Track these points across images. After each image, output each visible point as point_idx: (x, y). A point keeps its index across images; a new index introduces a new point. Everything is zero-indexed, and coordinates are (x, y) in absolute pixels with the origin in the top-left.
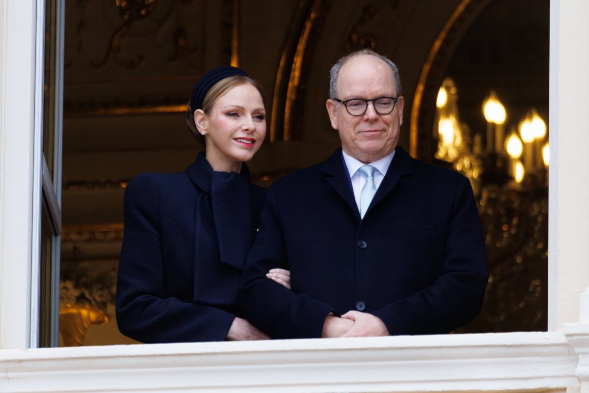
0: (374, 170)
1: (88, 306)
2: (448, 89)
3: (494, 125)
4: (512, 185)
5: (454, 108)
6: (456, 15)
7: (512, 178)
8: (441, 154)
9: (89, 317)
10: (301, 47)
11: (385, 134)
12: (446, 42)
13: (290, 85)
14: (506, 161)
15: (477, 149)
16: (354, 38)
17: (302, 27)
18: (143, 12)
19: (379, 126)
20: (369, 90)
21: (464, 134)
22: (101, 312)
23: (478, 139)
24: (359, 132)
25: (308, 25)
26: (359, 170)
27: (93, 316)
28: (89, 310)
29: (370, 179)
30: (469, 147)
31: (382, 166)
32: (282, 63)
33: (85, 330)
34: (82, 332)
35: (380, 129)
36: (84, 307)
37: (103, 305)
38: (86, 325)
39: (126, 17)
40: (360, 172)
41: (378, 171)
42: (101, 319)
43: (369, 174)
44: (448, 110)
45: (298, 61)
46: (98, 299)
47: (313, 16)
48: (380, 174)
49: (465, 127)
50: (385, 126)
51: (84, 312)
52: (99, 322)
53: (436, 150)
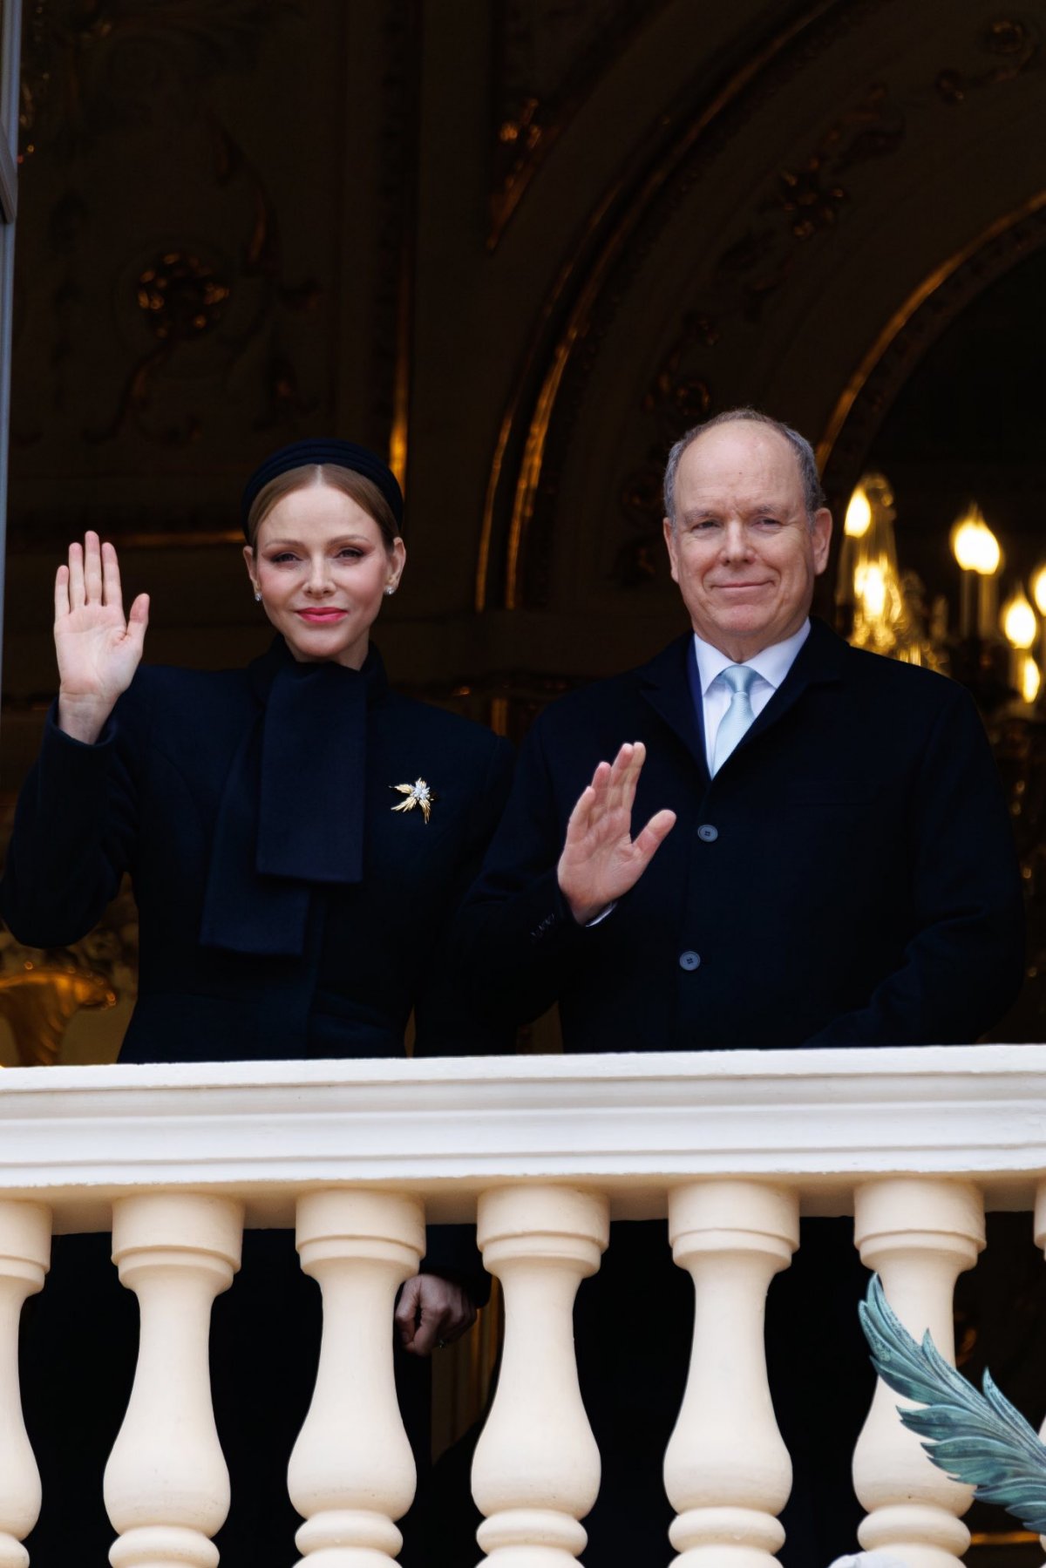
0: (753, 678)
1: (71, 970)
2: (873, 496)
3: (975, 576)
4: (1015, 709)
5: (889, 538)
6: (888, 335)
7: (1016, 694)
8: (859, 639)
9: (72, 993)
10: (545, 403)
11: (772, 591)
12: (864, 395)
13: (523, 485)
14: (1004, 655)
15: (939, 630)
16: (665, 384)
17: (549, 359)
18: (200, 322)
19: (757, 572)
20: (734, 497)
21: (907, 595)
22: (100, 982)
23: (940, 607)
24: (712, 587)
25: (563, 355)
26: (720, 675)
27: (82, 991)
28: (73, 978)
29: (741, 693)
30: (919, 623)
31: (773, 665)
32: (504, 437)
33: (64, 1021)
34: (55, 1024)
35: (759, 581)
36: (63, 972)
37: (101, 968)
38: (66, 1010)
39: (162, 332)
40: (722, 680)
41: (761, 678)
42: (99, 997)
43: (740, 684)
44: (873, 544)
45: (539, 433)
46: (92, 952)
47: (573, 334)
48: (768, 684)
49: (913, 578)
50: (771, 574)
51: (63, 982)
52: (95, 1004)
53: (849, 629)
